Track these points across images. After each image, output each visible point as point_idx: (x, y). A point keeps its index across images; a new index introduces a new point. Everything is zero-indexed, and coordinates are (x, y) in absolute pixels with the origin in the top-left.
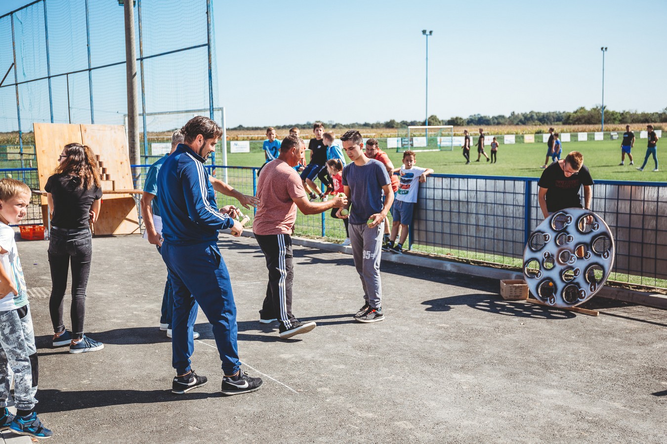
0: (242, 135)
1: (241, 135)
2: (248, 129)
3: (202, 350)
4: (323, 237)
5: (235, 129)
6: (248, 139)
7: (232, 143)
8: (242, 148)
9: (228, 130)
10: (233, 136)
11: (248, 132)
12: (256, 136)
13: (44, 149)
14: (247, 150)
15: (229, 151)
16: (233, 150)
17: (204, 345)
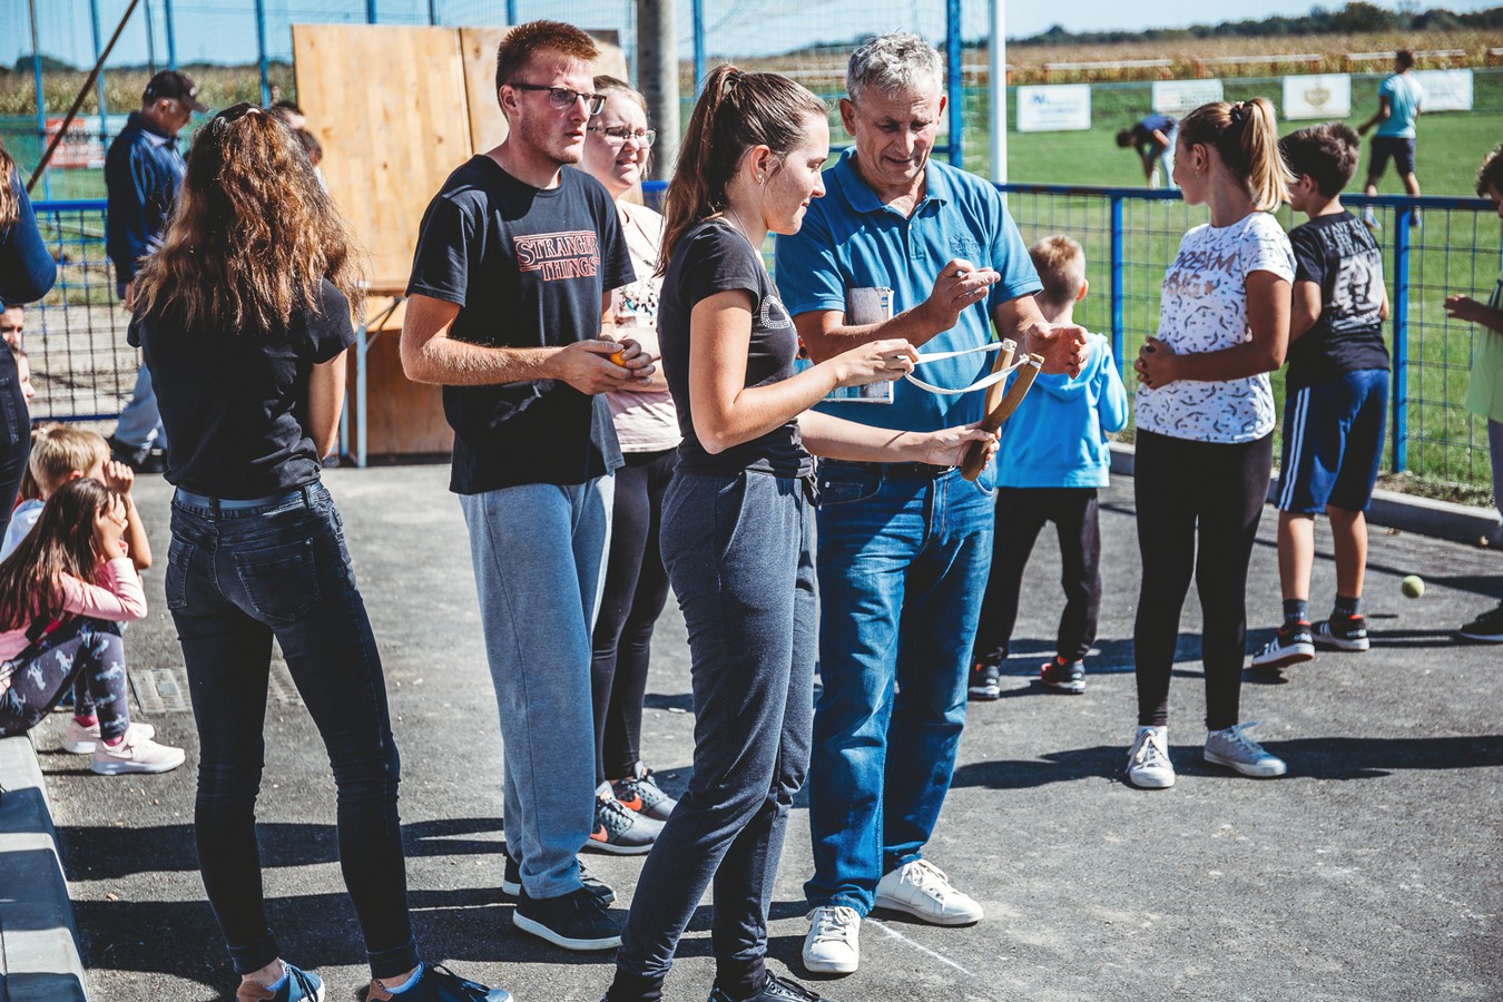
0: (1062, 60)
1: (1058, 60)
2: (1084, 40)
3: (901, 974)
4: (1399, 476)
5: (1035, 41)
6: (1083, 77)
7: (1026, 93)
8: (1060, 111)
9: (1011, 44)
10: (1027, 66)
11: (1087, 51)
12: (1117, 66)
13: (327, 122)
14: (1081, 119)
15: (1012, 127)
16: (1029, 119)
17: (908, 949)
